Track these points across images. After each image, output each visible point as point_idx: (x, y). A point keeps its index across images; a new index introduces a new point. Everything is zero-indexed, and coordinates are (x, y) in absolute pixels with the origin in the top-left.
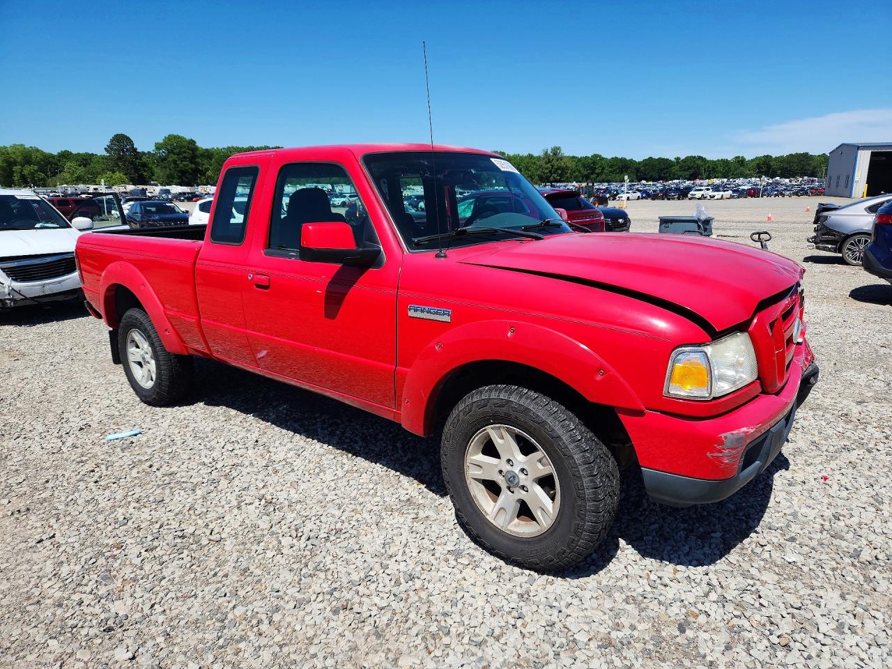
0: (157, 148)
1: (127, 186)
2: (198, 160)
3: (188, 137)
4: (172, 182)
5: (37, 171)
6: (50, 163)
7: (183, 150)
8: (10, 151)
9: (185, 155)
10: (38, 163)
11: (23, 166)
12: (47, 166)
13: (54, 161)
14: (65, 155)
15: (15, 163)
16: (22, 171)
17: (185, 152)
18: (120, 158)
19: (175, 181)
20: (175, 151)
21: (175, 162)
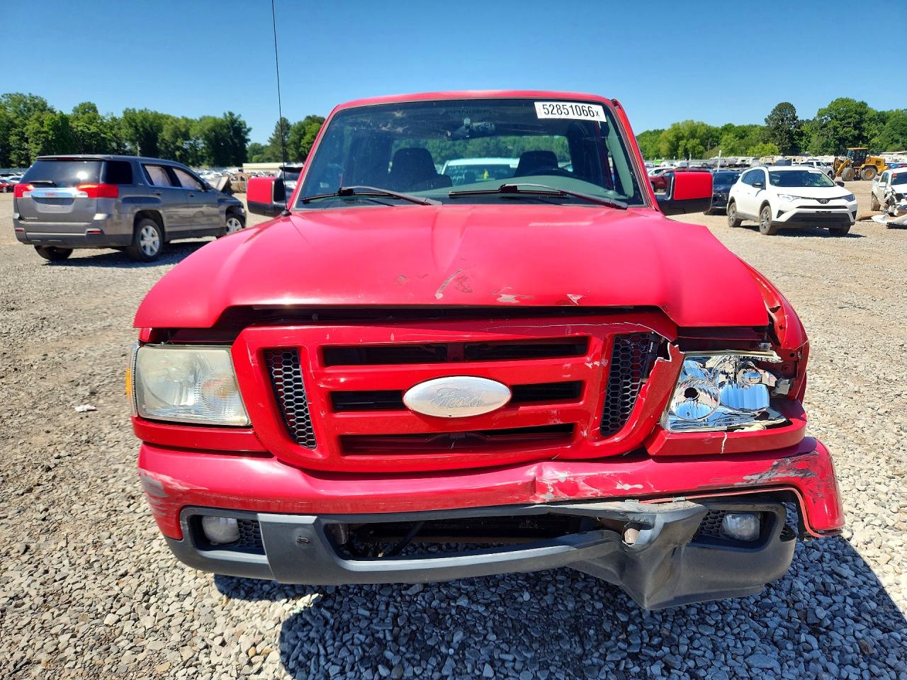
0: (819, 115)
1: (775, 157)
2: (864, 125)
3: (858, 100)
4: (827, 151)
5: (699, 144)
6: (712, 136)
7: (849, 114)
8: (681, 127)
9: (850, 120)
10: (700, 137)
11: (688, 140)
12: (708, 139)
13: (717, 134)
14: (728, 128)
15: (681, 138)
16: (686, 144)
17: (851, 117)
18: (777, 128)
19: (830, 150)
20: (839, 117)
21: (835, 129)
